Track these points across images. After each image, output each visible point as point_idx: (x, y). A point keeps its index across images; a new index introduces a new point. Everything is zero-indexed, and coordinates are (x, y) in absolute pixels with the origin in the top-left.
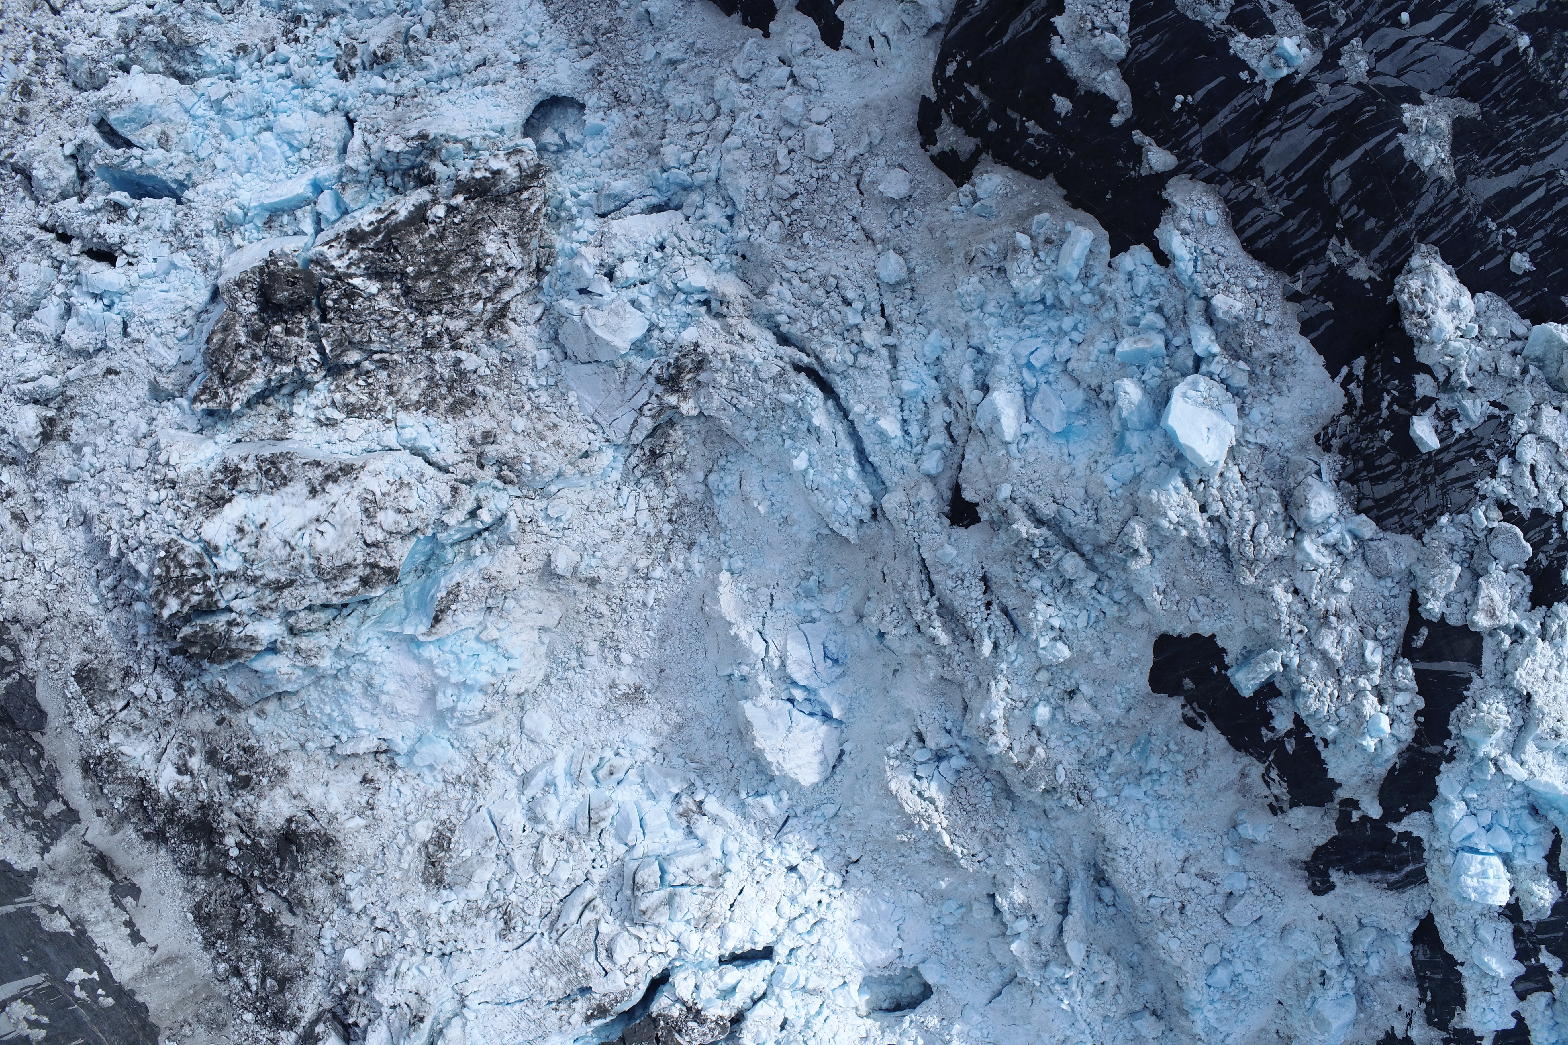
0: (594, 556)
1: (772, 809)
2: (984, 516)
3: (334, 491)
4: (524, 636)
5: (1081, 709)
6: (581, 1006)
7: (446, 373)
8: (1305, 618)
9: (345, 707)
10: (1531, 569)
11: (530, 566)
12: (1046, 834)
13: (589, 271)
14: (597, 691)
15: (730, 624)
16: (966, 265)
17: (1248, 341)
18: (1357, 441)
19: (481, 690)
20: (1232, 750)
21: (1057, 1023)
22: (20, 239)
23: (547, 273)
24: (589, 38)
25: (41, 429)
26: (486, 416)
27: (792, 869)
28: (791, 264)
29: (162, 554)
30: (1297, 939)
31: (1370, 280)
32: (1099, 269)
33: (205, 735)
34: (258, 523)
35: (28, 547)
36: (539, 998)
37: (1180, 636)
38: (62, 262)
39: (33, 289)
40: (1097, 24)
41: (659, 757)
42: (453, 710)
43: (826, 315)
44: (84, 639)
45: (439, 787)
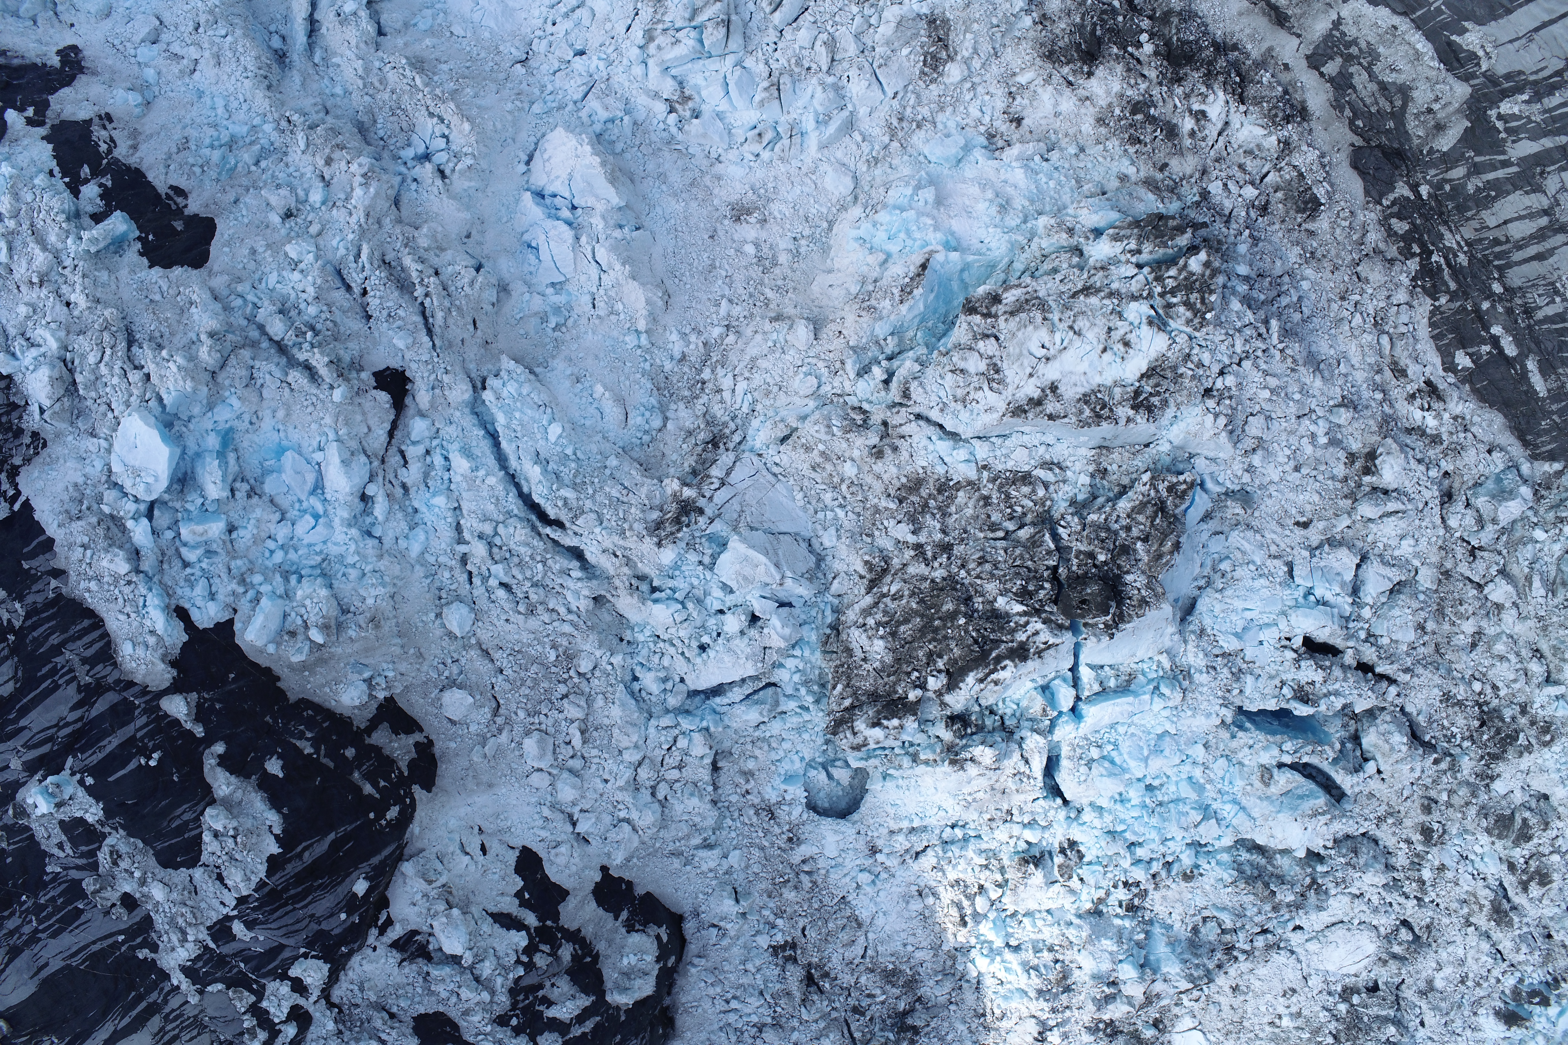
0: (775, 342)
1: (598, 107)
2: (367, 376)
3: (1031, 390)
4: (847, 262)
5: (279, 199)
7: (929, 521)
8: (60, 280)
9: (1033, 187)
11: (836, 327)
12: (327, 92)
13: (775, 622)
14: (779, 216)
15: (632, 278)
16: (380, 618)
17: (101, 531)
19: (889, 207)
20: (143, 169)
22: (1419, 671)
23: (828, 626)
24: (805, 878)
25: (1377, 462)
26: (885, 477)
27: (580, 53)
28: (569, 630)
29: (1209, 316)
33: (1180, 152)
34: (1109, 353)
35: (1385, 339)
38: (1366, 641)
39: (1396, 612)
40: (231, 840)
41: (714, 155)
42: (918, 187)
43: (528, 574)
44: (1315, 244)
45: (940, 118)
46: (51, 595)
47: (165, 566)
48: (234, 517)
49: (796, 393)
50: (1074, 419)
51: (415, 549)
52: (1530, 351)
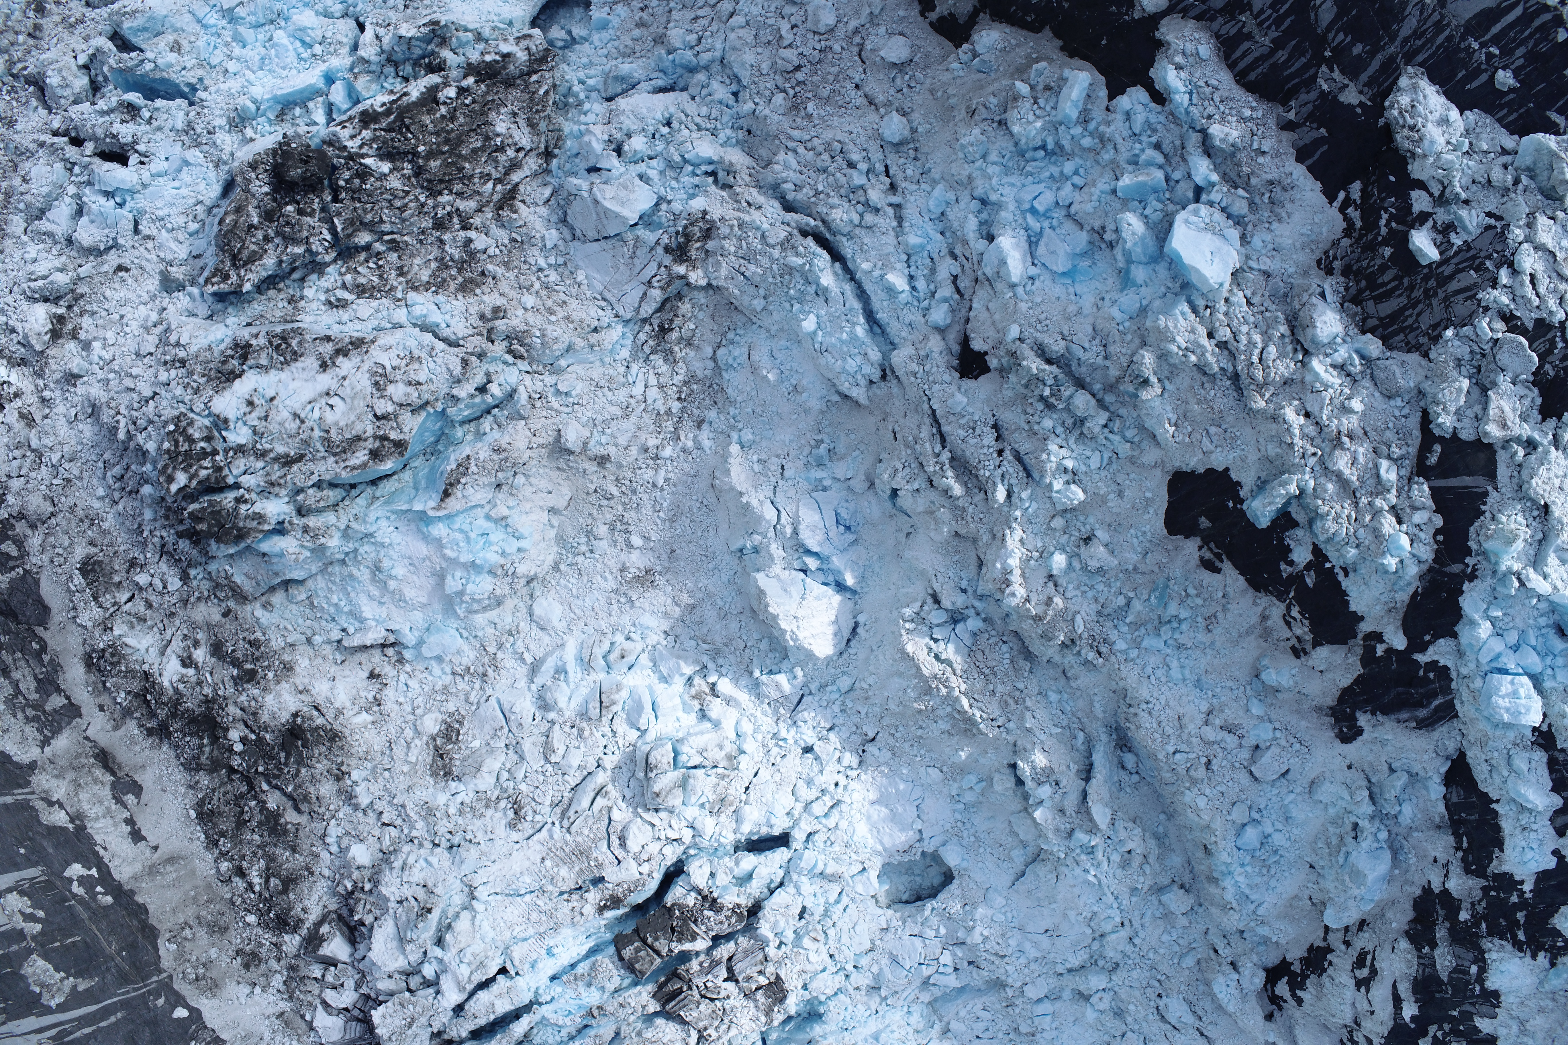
0: (604, 433)
1: (787, 688)
2: (993, 363)
3: (345, 365)
4: (533, 516)
5: (1098, 554)
6: (594, 896)
7: (456, 253)
8: (1318, 441)
9: (352, 595)
10: (1538, 380)
11: (540, 441)
12: (1066, 696)
13: (598, 147)
14: (608, 575)
15: (741, 494)
16: (968, 118)
17: (1246, 169)
18: (1358, 261)
19: (490, 572)
20: (1251, 590)
21: (1083, 898)
22: (32, 146)
23: (555, 156)
25: (50, 326)
26: (496, 295)
27: (808, 750)
28: (796, 133)
29: (172, 427)
30: (1326, 792)
31: (1361, 104)
32: (1098, 113)
33: (210, 627)
34: (268, 397)
35: (34, 444)
36: (550, 888)
37: (1193, 472)
38: (74, 164)
39: (45, 190)
41: (671, 639)
42: (462, 594)
43: (831, 178)
44: (89, 533)
45: (447, 680)
47: (1178, 143)
49: (580, 380)
50: (307, 338)
51: (938, 191)
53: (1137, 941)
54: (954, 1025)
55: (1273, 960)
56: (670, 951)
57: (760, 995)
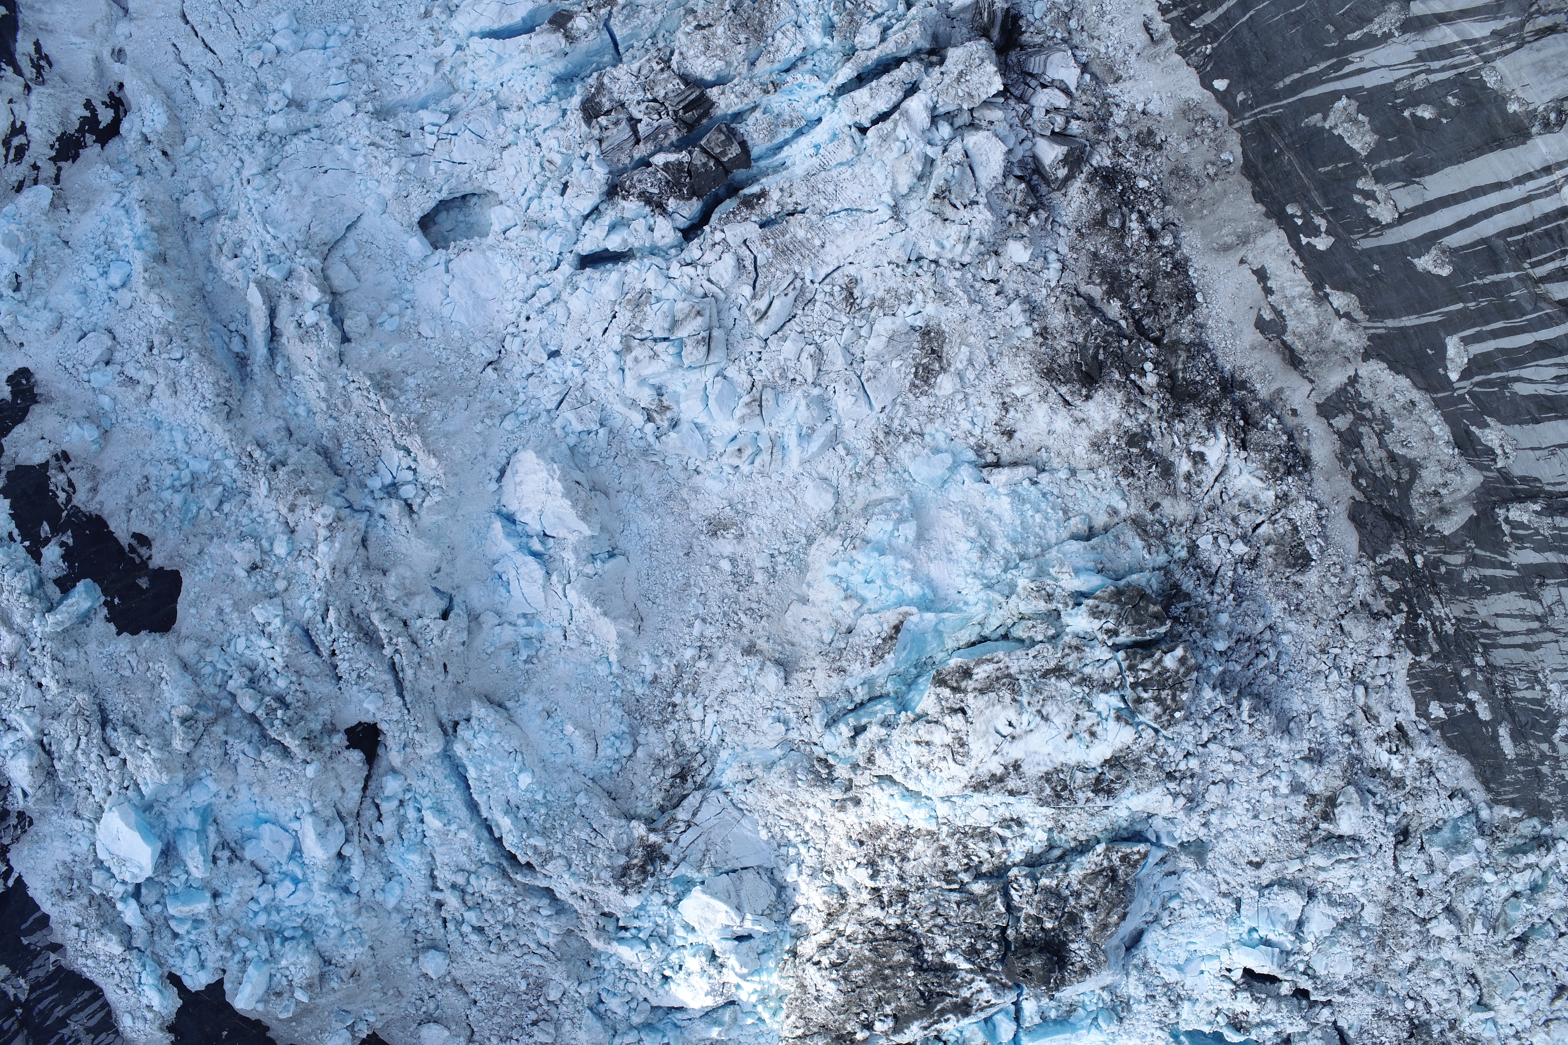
0: (746, 678)
1: (572, 418)
2: (340, 739)
3: (994, 766)
4: (821, 597)
5: (244, 555)
7: (887, 866)
9: (1018, 523)
11: (807, 676)
12: (290, 411)
14: (756, 532)
15: (605, 614)
16: (360, 969)
19: (867, 543)
20: (104, 517)
21: (283, 209)
22: (1355, 990)
25: (1337, 811)
26: (848, 822)
27: (553, 355)
28: (539, 961)
29: (1180, 714)
30: (44, 321)
33: (1173, 494)
34: (1075, 740)
37: (150, 632)
38: (1304, 973)
39: (1337, 949)
41: (691, 467)
42: (901, 520)
43: (500, 918)
44: (1301, 597)
45: (929, 429)
46: (52, 968)
47: (156, 938)
48: (217, 884)
49: (765, 734)
50: (1034, 796)
51: (391, 903)
52: (1503, 719)
53: (238, 164)
54: (430, 70)
55: (113, 145)
56: (690, 153)
57: (607, 106)
